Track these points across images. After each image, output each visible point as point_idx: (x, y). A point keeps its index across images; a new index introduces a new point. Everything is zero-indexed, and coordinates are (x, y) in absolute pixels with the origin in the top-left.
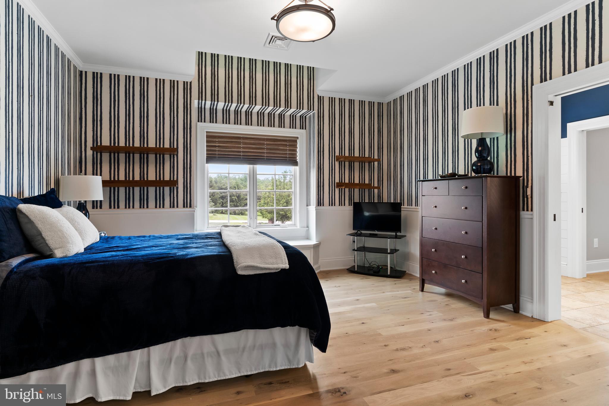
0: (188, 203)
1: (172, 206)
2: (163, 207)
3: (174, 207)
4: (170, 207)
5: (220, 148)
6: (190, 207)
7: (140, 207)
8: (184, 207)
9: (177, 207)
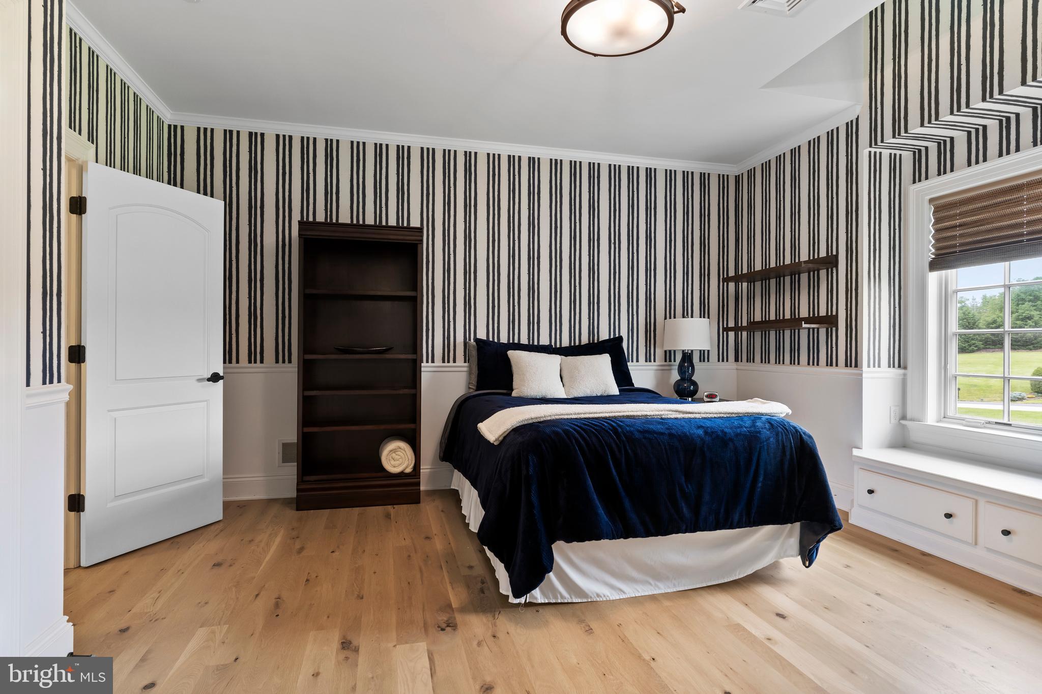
0: (853, 361)
1: (829, 363)
2: (818, 365)
3: (831, 365)
4: (827, 365)
5: (965, 227)
6: (856, 366)
7: (791, 364)
8: (846, 366)
9: (837, 365)
